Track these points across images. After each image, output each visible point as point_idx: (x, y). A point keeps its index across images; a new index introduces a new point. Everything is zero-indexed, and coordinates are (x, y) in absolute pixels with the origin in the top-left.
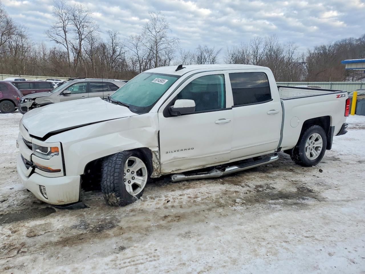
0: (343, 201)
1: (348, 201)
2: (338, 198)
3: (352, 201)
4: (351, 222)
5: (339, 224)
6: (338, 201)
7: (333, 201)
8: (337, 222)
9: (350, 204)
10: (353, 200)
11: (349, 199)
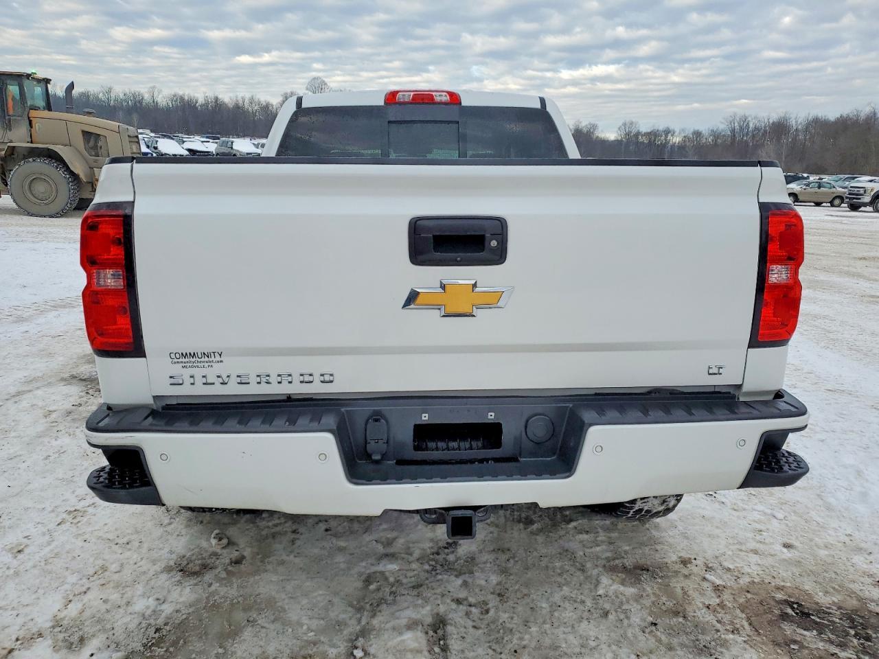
0: (30, 391)
1: (19, 394)
2: (39, 392)
3: (7, 397)
4: (8, 361)
5: (25, 354)
6: (38, 388)
7: (50, 384)
8: (28, 356)
9: (13, 390)
10: (7, 400)
11: (17, 399)
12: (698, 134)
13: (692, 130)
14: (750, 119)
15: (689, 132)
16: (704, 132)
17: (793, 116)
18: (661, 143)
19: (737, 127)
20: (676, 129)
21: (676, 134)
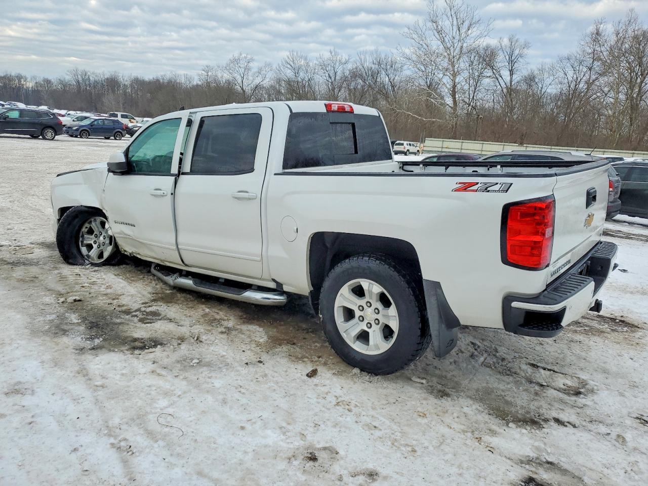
12: (48, 82)
13: (42, 79)
14: (89, 74)
15: (40, 79)
16: (52, 80)
17: (120, 75)
18: (15, 86)
19: (80, 79)
20: (27, 76)
21: (28, 80)
